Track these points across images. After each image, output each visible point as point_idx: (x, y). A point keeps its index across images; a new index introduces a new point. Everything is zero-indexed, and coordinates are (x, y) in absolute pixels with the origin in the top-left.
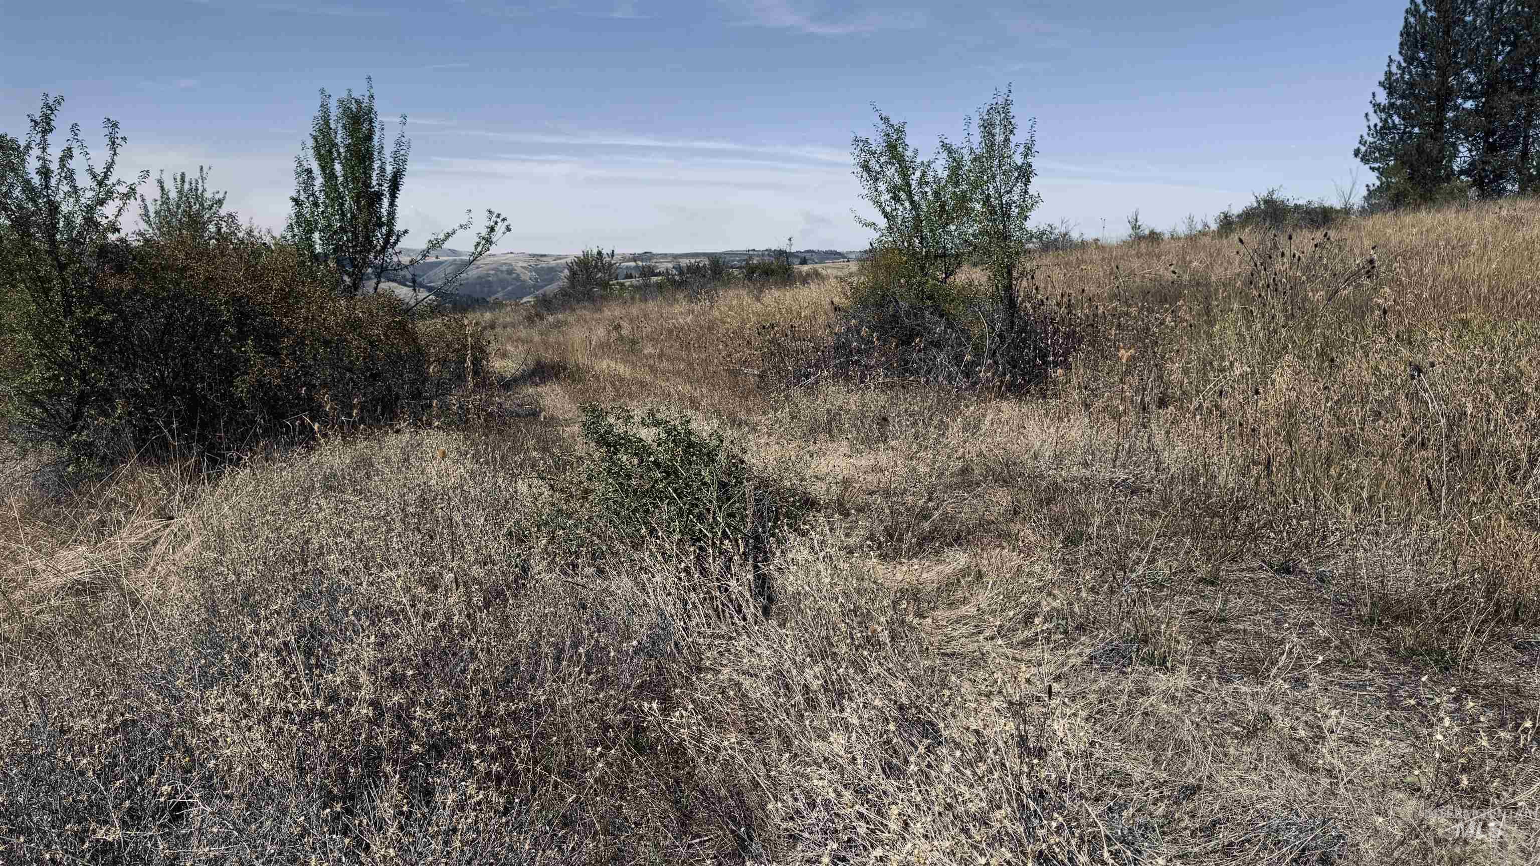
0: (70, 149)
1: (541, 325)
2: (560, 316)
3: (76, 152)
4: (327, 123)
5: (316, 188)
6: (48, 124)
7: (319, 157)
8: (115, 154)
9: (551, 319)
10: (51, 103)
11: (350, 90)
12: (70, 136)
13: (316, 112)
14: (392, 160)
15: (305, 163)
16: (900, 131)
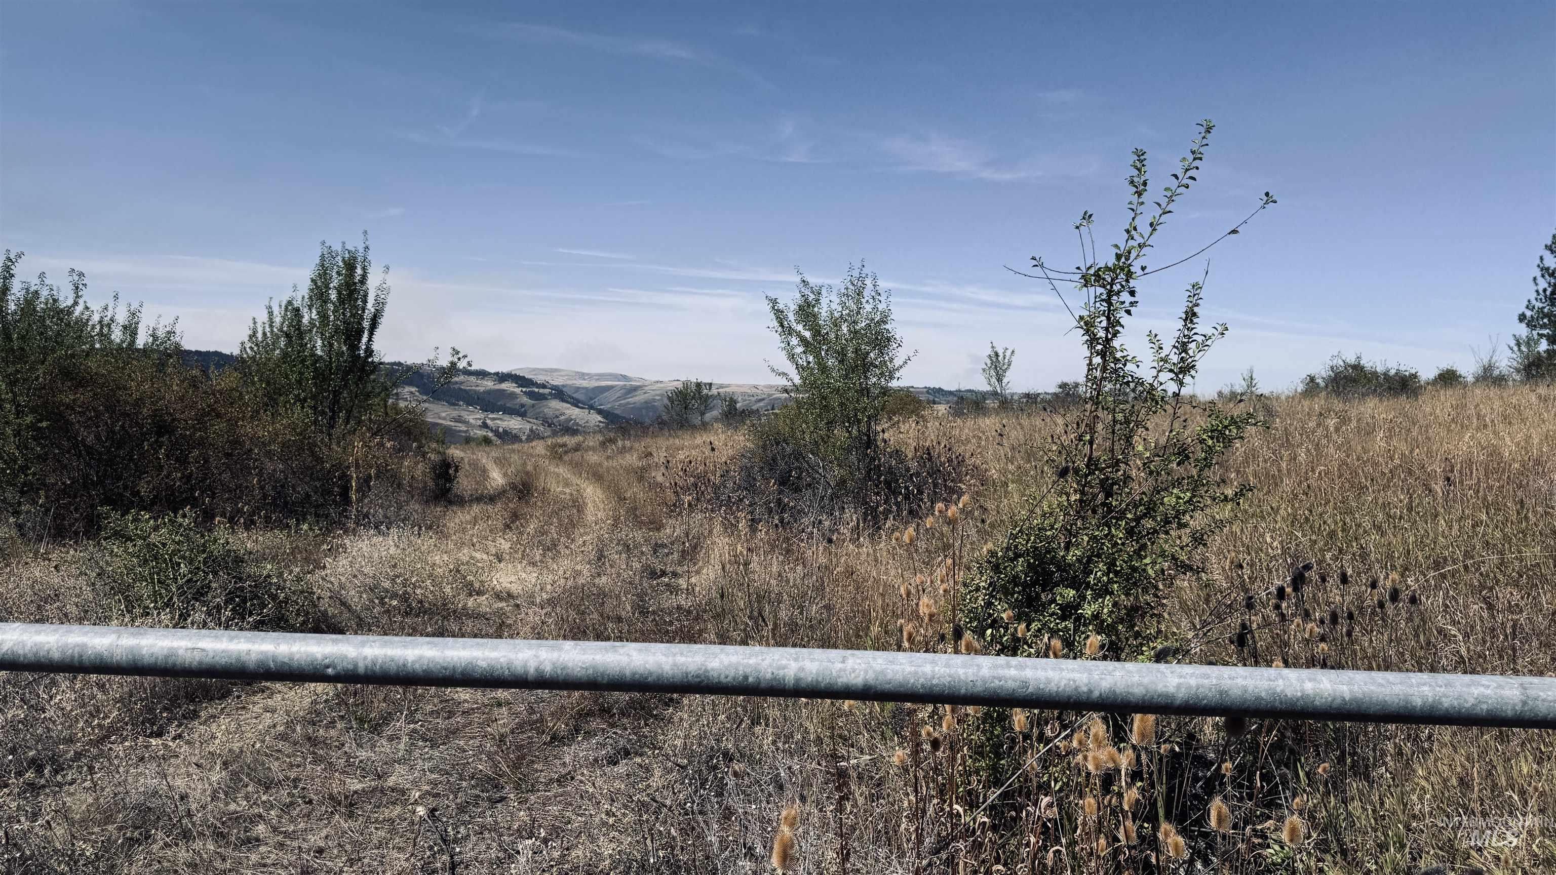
4: (325, 270)
11: (344, 243)
14: (375, 302)
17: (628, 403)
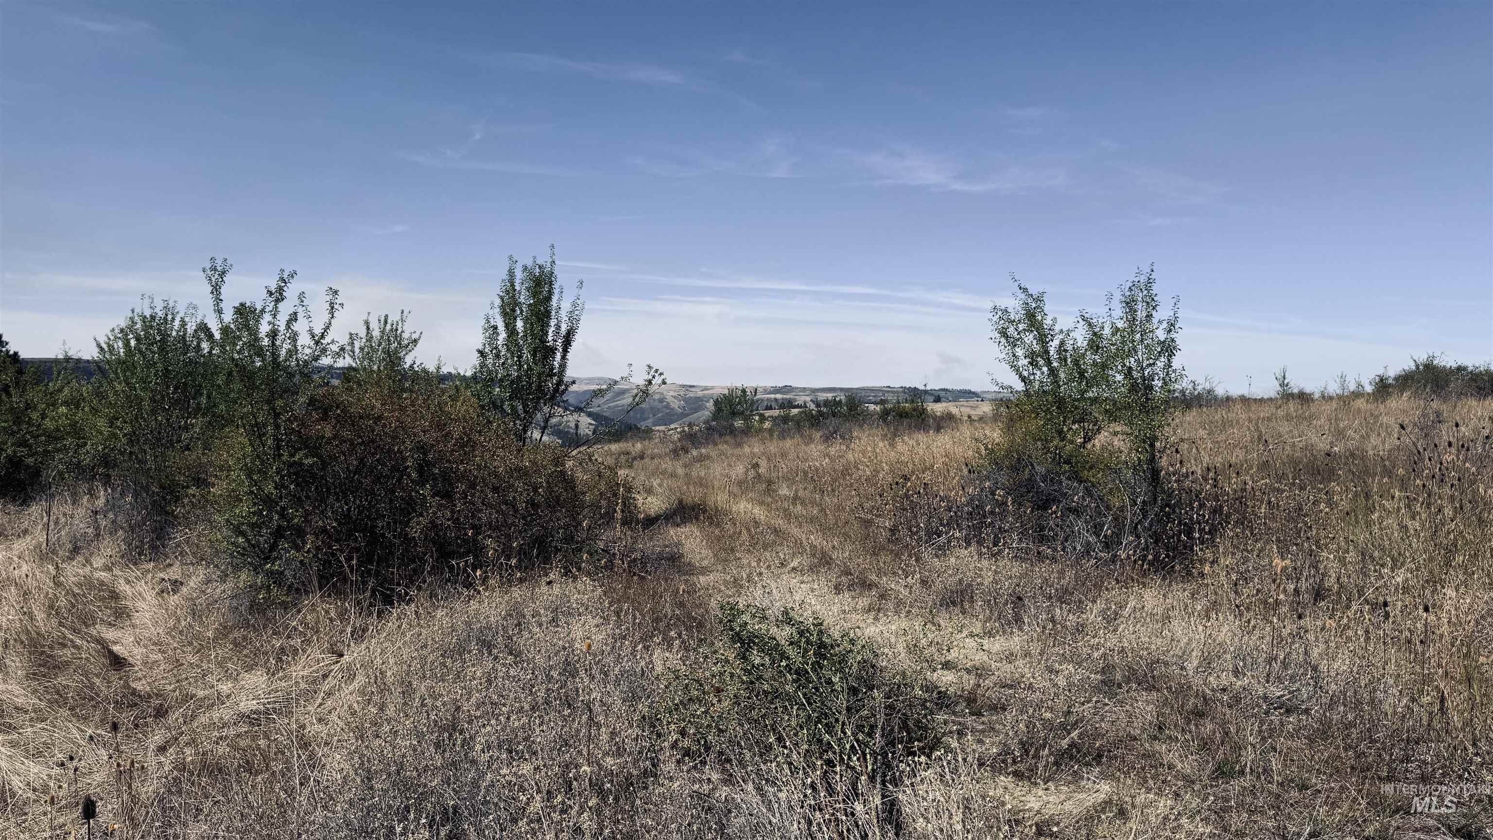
0: (295, 313)
1: (686, 458)
2: (703, 451)
3: (300, 316)
4: (513, 285)
5: (499, 343)
6: (281, 294)
7: (504, 314)
8: (332, 317)
9: (695, 453)
10: (285, 276)
11: (535, 258)
12: (297, 302)
13: (504, 275)
14: (567, 319)
15: (492, 320)
16: (1039, 299)
17: (617, 406)
